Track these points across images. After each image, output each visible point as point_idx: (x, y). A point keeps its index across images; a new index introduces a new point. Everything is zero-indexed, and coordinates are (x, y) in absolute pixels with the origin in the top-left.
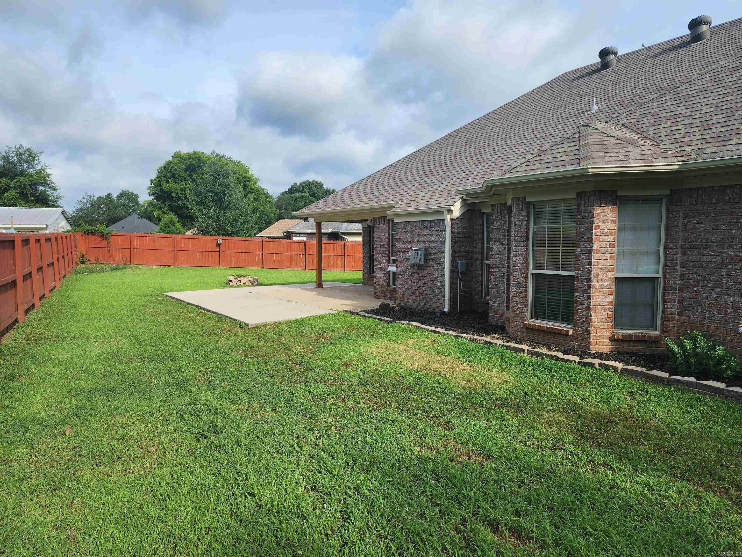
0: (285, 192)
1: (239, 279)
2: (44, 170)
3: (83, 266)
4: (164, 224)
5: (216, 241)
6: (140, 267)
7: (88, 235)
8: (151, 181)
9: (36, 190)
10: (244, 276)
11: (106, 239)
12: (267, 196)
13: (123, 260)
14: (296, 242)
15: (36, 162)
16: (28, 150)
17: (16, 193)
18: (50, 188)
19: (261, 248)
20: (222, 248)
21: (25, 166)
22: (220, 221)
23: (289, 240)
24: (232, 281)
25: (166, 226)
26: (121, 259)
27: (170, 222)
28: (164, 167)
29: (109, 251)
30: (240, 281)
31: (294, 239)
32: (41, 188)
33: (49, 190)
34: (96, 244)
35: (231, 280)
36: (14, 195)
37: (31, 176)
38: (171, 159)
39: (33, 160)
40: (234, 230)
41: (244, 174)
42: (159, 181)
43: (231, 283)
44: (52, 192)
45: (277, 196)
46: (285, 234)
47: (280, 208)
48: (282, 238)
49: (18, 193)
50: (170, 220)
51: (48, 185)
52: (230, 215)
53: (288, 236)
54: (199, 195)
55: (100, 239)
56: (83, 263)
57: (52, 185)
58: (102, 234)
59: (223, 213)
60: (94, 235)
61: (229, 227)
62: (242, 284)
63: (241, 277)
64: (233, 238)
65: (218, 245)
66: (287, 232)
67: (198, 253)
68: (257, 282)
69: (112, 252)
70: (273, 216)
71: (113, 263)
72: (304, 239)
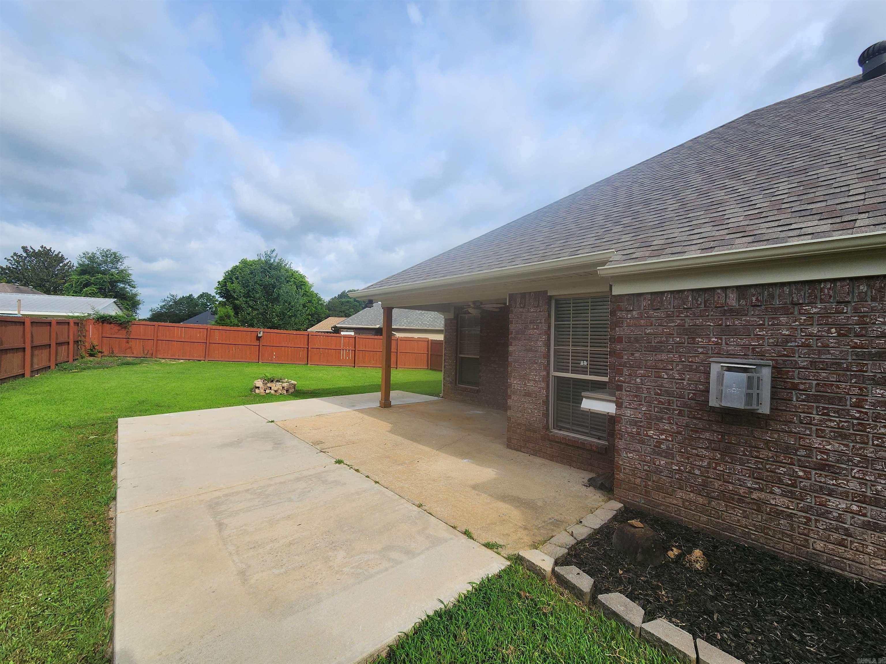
0: (335, 297)
1: (269, 385)
2: (125, 270)
3: (91, 359)
4: (220, 317)
5: (255, 334)
6: (163, 361)
7: (103, 323)
8: (219, 282)
9: (116, 287)
10: (277, 381)
11: (125, 328)
12: (319, 299)
13: (144, 352)
14: (345, 337)
15: (120, 264)
16: (115, 253)
17: (96, 288)
18: (129, 285)
19: (306, 343)
20: (263, 342)
21: (110, 265)
22: (267, 313)
23: (338, 334)
24: (258, 388)
25: (222, 319)
26: (142, 352)
27: (226, 316)
28: (231, 271)
29: (128, 342)
30: (271, 388)
31: (342, 333)
32: (122, 285)
33: (129, 287)
34: (112, 334)
35: (257, 386)
36: (94, 290)
37: (112, 275)
38: (238, 264)
39: (117, 262)
40: (281, 323)
41: (301, 279)
42: (225, 282)
43: (257, 391)
44: (132, 289)
45: (328, 301)
46: (333, 329)
47: (329, 310)
48: (330, 333)
49: (98, 288)
50: (226, 314)
51: (128, 283)
52: (278, 308)
53: (337, 330)
54: (247, 287)
55: (117, 328)
56: (91, 355)
57: (132, 283)
58: (120, 322)
59: (270, 305)
60: (111, 323)
61: (276, 320)
62: (273, 392)
63: (272, 381)
64: (279, 331)
65: (258, 338)
66: (335, 327)
67: (234, 346)
68: (294, 388)
69: (132, 343)
70: (323, 316)
71: (132, 356)
72: (352, 334)
